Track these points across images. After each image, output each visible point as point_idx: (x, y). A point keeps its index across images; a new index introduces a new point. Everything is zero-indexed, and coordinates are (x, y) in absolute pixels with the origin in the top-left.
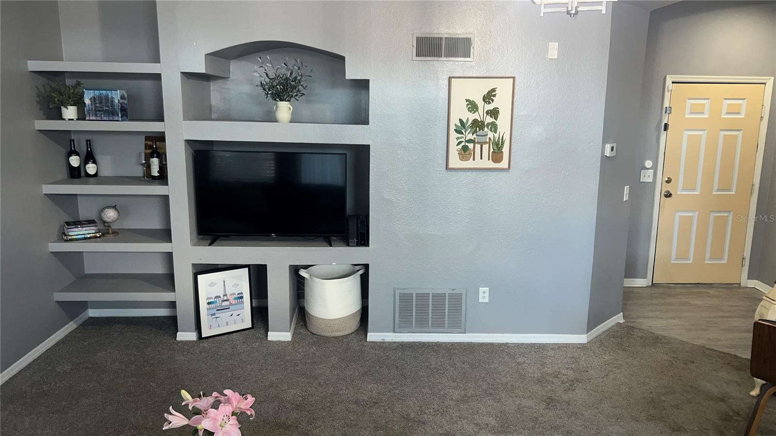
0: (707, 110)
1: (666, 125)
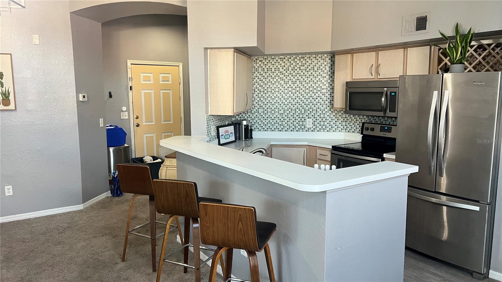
0: (152, 79)
1: (131, 87)
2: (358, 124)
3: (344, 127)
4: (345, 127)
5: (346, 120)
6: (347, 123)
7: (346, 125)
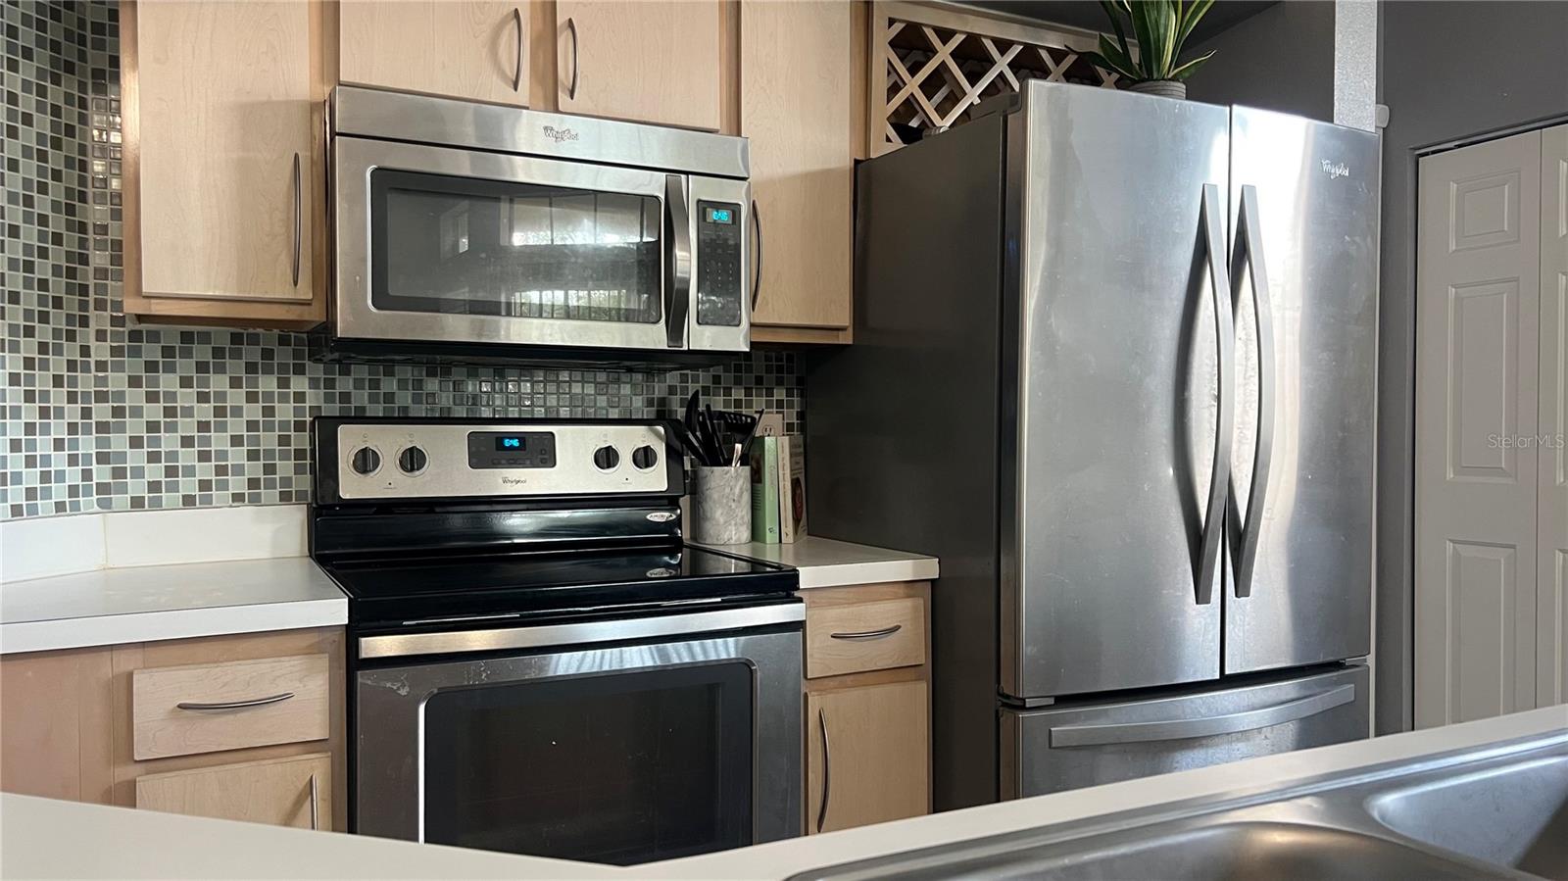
2: (236, 441)
3: (87, 475)
4: (101, 474)
5: (101, 412)
6: (118, 443)
7: (103, 458)
